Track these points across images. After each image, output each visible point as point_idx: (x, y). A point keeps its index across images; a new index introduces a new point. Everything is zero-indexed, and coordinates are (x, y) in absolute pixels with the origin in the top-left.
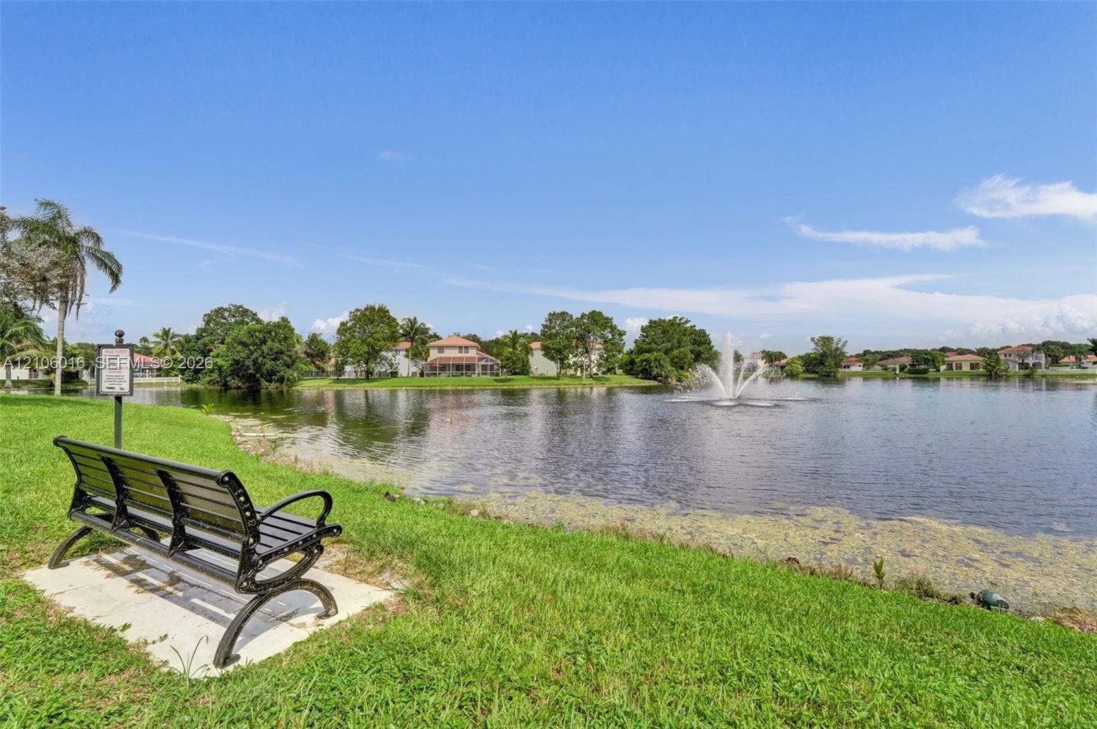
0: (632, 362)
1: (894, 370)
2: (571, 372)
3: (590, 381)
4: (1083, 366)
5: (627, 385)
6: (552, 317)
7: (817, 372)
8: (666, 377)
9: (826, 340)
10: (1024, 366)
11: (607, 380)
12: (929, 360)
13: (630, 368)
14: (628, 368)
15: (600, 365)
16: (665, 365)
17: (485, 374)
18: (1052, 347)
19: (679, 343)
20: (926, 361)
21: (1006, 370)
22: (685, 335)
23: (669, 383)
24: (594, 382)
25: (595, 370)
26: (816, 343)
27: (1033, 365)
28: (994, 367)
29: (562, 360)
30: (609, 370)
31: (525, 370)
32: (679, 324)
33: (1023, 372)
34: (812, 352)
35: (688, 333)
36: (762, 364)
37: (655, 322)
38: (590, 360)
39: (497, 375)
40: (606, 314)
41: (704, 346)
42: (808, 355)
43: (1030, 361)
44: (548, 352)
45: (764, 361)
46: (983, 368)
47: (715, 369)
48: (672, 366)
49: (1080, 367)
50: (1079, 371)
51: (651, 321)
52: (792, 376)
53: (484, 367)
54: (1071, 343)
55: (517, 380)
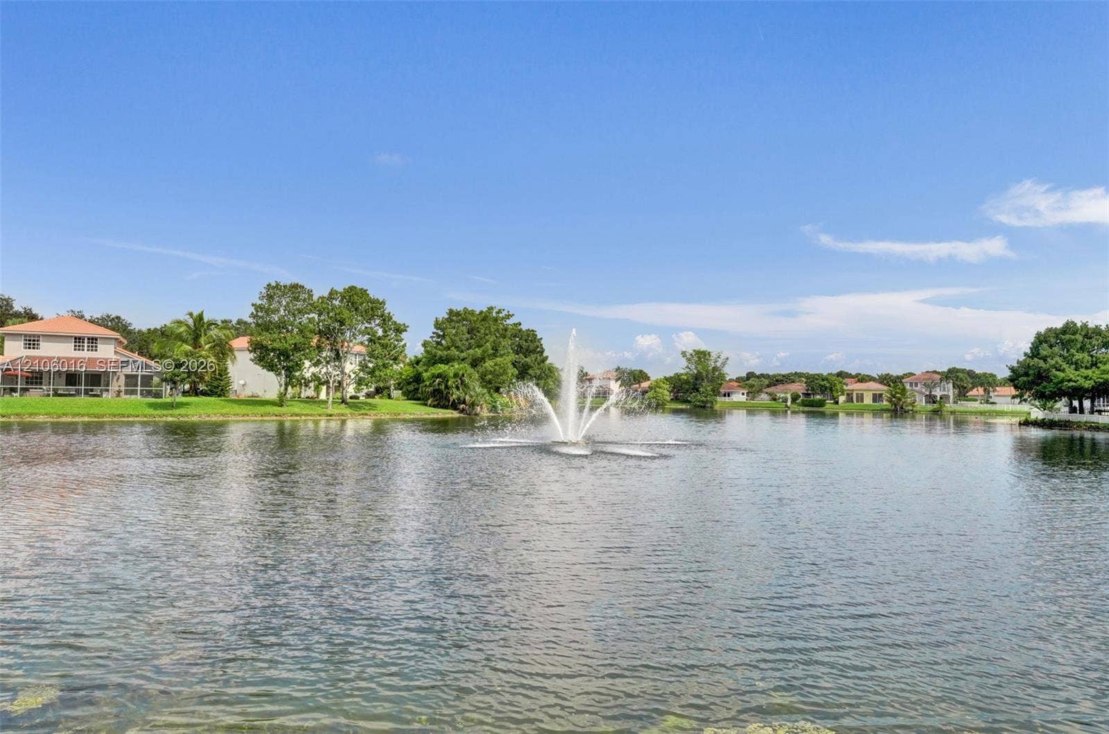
0: (418, 379)
1: (785, 400)
2: (310, 392)
3: (343, 409)
4: (991, 400)
5: (407, 416)
6: (273, 292)
7: (690, 402)
8: (473, 405)
9: (702, 356)
10: (931, 399)
11: (373, 407)
12: (826, 388)
13: (413, 388)
14: (411, 388)
15: (360, 382)
16: (471, 385)
17: (133, 392)
18: (961, 375)
19: (495, 349)
20: (823, 390)
21: (912, 404)
22: (504, 337)
23: (476, 415)
24: (348, 411)
25: (351, 390)
26: (689, 360)
27: (941, 398)
28: (899, 399)
29: (289, 371)
30: (378, 391)
31: (217, 387)
32: (496, 320)
33: (930, 407)
34: (683, 371)
35: (509, 334)
36: (615, 387)
37: (458, 314)
38: (343, 372)
39: (158, 395)
40: (373, 294)
41: (533, 357)
42: (678, 376)
43: (938, 393)
44: (265, 356)
45: (619, 382)
46: (887, 400)
47: (548, 393)
48: (483, 387)
49: (987, 402)
50: (988, 407)
51: (451, 312)
52: (658, 406)
53: (131, 379)
54: (977, 372)
55: (197, 405)
